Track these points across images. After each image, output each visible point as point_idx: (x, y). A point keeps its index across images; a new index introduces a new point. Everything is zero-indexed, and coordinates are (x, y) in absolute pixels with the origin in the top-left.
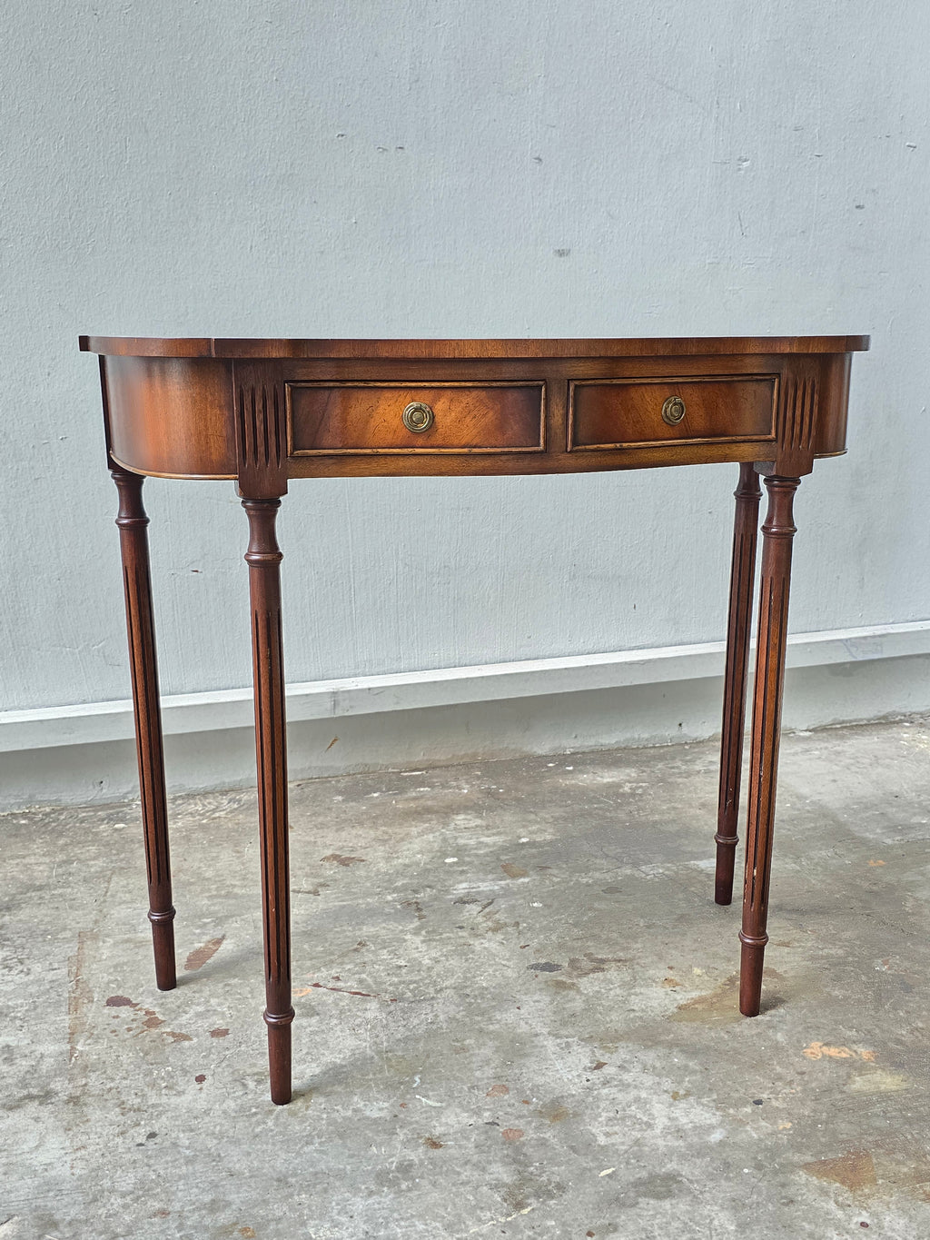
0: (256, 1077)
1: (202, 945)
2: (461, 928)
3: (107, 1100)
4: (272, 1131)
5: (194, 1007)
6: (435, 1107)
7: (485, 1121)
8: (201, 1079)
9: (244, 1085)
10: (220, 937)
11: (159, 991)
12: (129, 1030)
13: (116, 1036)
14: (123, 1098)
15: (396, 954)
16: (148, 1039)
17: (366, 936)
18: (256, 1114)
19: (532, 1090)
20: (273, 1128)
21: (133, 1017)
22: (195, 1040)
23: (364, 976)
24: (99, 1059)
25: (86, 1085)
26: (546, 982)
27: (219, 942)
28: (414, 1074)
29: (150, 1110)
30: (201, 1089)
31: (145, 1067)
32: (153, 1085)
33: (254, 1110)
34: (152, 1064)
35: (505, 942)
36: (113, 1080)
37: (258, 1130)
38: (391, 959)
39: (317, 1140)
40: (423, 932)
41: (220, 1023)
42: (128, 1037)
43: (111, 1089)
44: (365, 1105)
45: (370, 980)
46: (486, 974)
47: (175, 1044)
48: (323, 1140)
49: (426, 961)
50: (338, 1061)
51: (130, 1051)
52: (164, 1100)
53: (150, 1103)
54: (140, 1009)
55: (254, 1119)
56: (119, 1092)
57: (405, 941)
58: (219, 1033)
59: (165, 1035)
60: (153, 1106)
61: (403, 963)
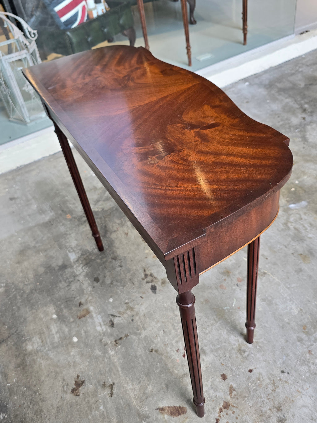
0: (243, 353)
1: (166, 416)
2: (133, 320)
3: (274, 397)
4: (265, 338)
5: (211, 394)
6: (236, 300)
7: (237, 287)
8: (251, 371)
9: (248, 356)
10: (158, 411)
11: (205, 415)
12: (234, 412)
13: (239, 415)
14: (270, 391)
15: (156, 336)
16: (237, 401)
17: (145, 350)
18: (259, 346)
19: (219, 280)
20: (263, 338)
21: (225, 416)
22: (231, 383)
23: (174, 342)
24: (254, 414)
25: (270, 410)
26: (163, 287)
27: (162, 409)
28: (223, 309)
29: (272, 379)
30: (255, 368)
31: (252, 393)
32: (260, 385)
33: (258, 347)
34: (250, 392)
35: (140, 304)
36: (263, 401)
37: (266, 342)
38: (160, 336)
39: (263, 325)
40: (138, 332)
41: (219, 379)
42: (238, 410)
43: (268, 399)
44: (243, 317)
45: (176, 339)
46: (162, 304)
47: (236, 390)
48: (262, 323)
49: (159, 325)
50: (225, 332)
51: (246, 404)
52: (266, 377)
53: (269, 381)
54: (220, 416)
55: (262, 345)
56: (269, 395)
57: (146, 336)
58: (224, 377)
59: (232, 396)
60: (270, 379)
61: (162, 332)
